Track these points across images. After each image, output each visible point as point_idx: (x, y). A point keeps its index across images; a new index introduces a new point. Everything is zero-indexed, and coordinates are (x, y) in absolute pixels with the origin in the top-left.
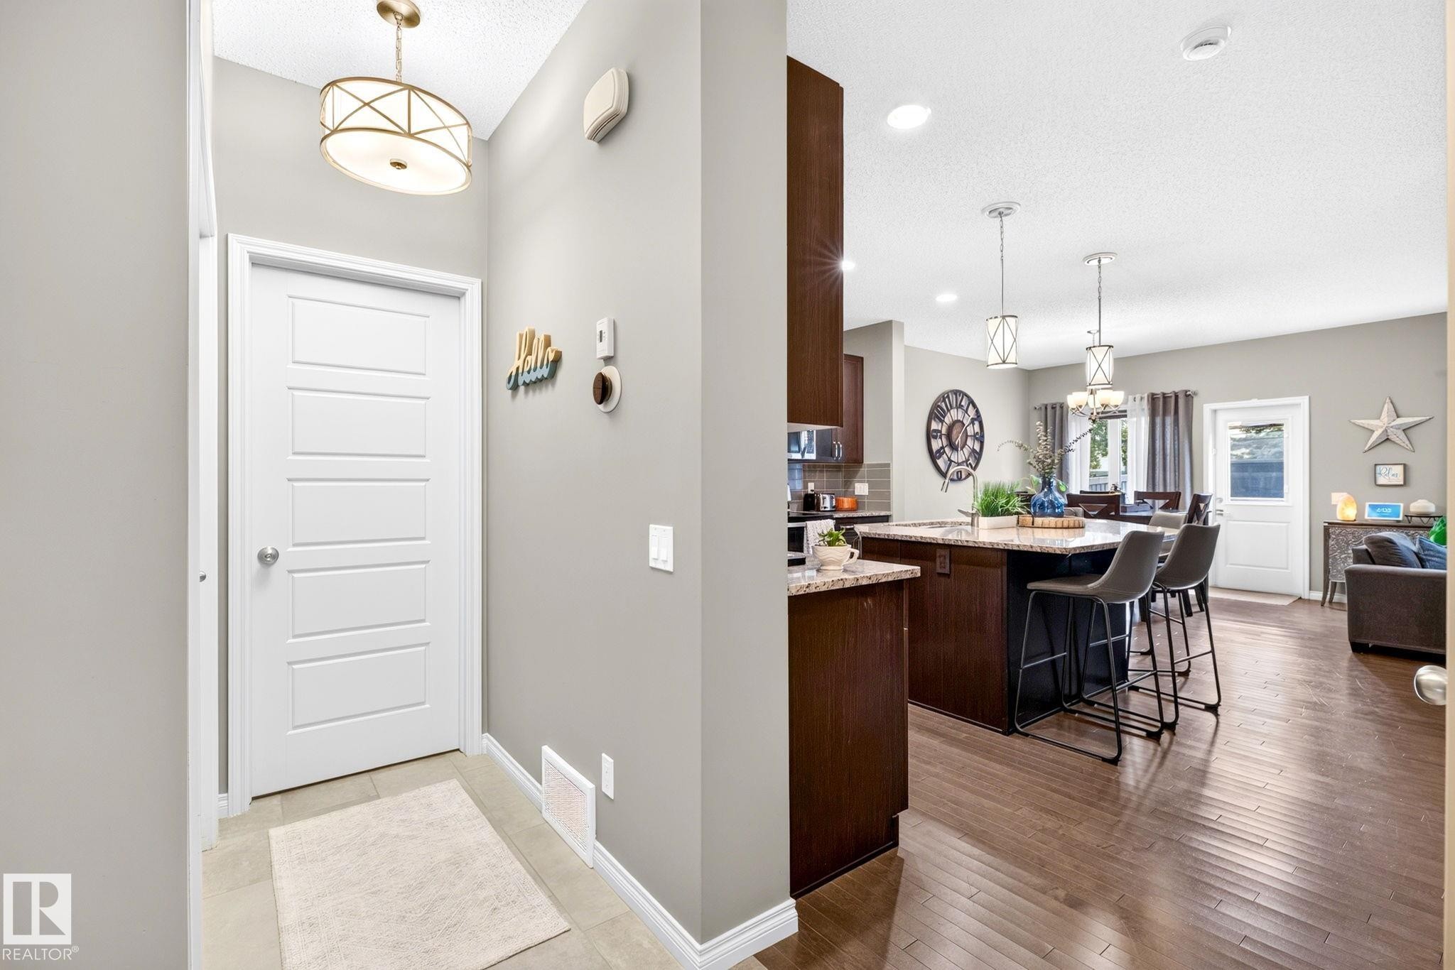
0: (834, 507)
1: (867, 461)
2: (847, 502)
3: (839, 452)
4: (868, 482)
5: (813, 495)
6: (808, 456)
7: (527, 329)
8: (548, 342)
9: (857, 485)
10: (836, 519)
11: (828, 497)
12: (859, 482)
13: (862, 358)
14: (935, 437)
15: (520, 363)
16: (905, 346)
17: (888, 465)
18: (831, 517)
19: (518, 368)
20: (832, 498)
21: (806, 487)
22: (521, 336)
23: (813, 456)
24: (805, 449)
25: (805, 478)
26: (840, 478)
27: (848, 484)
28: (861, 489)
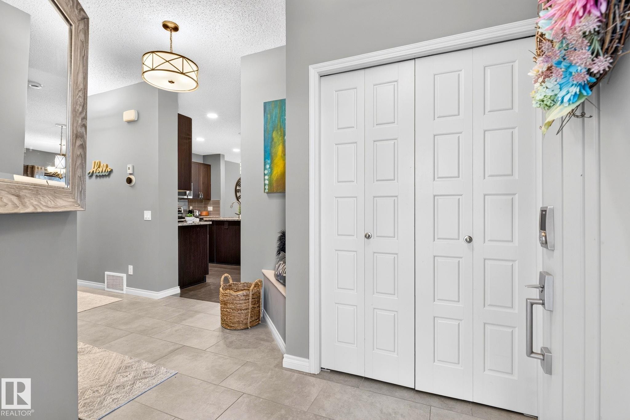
0: (200, 215)
1: (212, 199)
2: (204, 213)
3: (201, 196)
4: (212, 206)
5: (192, 211)
6: (189, 197)
7: (98, 161)
8: (107, 166)
9: (208, 207)
10: (200, 218)
11: (197, 211)
12: (209, 206)
13: (210, 165)
14: (238, 192)
15: (95, 170)
16: (225, 161)
17: (219, 201)
18: (198, 218)
19: (93, 171)
20: (199, 212)
21: (189, 208)
22: (95, 163)
23: (191, 197)
24: (188, 195)
25: (188, 205)
26: (203, 205)
27: (206, 207)
28: (210, 208)
